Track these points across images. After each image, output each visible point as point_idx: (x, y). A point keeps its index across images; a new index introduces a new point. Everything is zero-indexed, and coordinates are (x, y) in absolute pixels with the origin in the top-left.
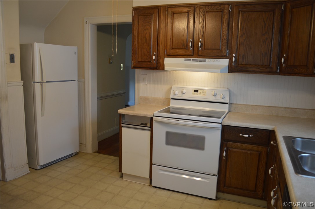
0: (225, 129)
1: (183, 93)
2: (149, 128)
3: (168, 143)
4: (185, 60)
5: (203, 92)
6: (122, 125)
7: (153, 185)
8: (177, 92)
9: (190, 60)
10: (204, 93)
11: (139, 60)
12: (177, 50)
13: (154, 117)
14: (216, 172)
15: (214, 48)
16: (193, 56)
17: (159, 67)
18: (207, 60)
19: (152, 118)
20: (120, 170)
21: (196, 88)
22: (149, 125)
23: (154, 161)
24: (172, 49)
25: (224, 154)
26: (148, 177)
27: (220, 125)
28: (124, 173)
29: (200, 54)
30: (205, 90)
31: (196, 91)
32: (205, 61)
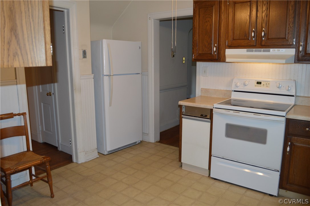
0: (289, 122)
1: (245, 85)
2: (209, 120)
4: (247, 51)
5: (266, 84)
6: (182, 116)
7: (211, 176)
8: (238, 84)
9: (253, 51)
10: (268, 85)
11: (200, 53)
12: (239, 41)
13: (214, 109)
14: (279, 168)
15: (278, 37)
16: (255, 46)
17: (219, 58)
18: (271, 50)
19: (212, 110)
20: (180, 160)
21: (259, 80)
22: (208, 117)
23: (213, 153)
24: (234, 39)
25: (288, 149)
26: (207, 168)
27: (284, 119)
28: (184, 163)
29: (263, 43)
30: (269, 81)
31: (259, 83)
32: (269, 51)
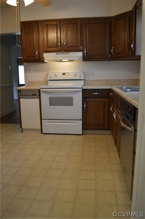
0: (84, 91)
1: (56, 76)
2: (38, 97)
3: (51, 104)
4: (57, 54)
5: (68, 74)
6: (20, 97)
7: (43, 132)
8: (52, 76)
9: (59, 54)
10: (69, 75)
11: (27, 56)
12: (51, 48)
13: (41, 89)
14: (81, 118)
15: (73, 46)
16: (61, 51)
17: (41, 60)
18: (70, 53)
19: (39, 90)
20: (21, 127)
21: (64, 72)
22: (38, 95)
23: (43, 118)
24: (48, 47)
25: (85, 106)
26: (40, 128)
27: (81, 89)
28: (24, 129)
29: (65, 50)
30: (69, 73)
31: (64, 74)
32: (69, 54)
